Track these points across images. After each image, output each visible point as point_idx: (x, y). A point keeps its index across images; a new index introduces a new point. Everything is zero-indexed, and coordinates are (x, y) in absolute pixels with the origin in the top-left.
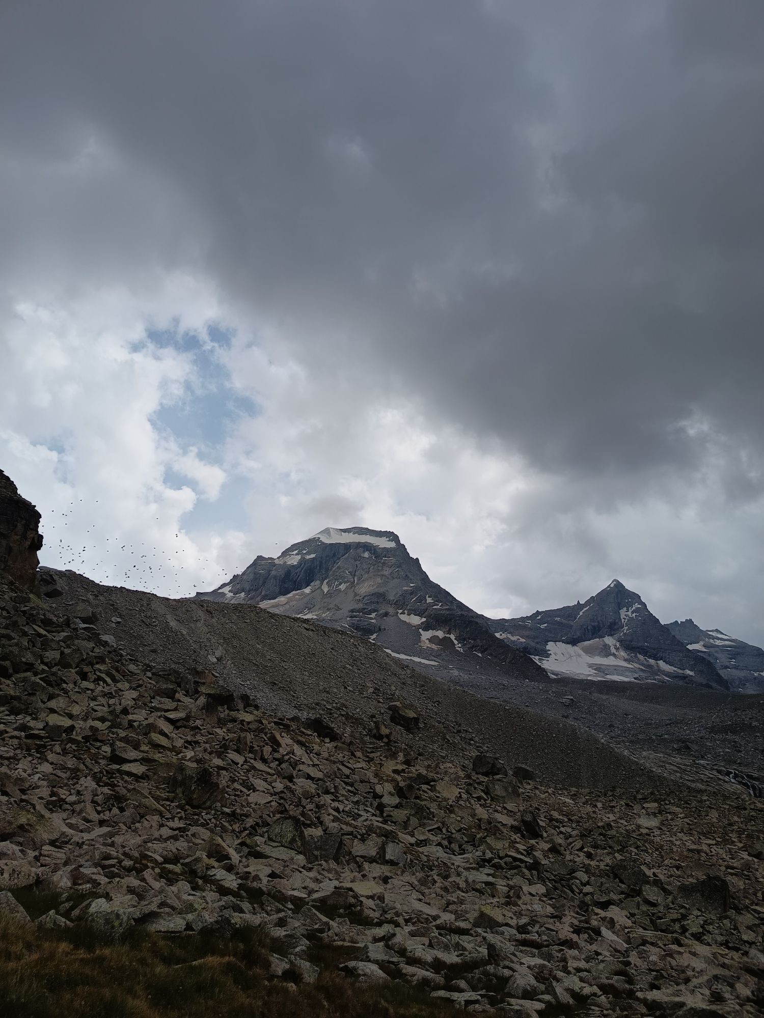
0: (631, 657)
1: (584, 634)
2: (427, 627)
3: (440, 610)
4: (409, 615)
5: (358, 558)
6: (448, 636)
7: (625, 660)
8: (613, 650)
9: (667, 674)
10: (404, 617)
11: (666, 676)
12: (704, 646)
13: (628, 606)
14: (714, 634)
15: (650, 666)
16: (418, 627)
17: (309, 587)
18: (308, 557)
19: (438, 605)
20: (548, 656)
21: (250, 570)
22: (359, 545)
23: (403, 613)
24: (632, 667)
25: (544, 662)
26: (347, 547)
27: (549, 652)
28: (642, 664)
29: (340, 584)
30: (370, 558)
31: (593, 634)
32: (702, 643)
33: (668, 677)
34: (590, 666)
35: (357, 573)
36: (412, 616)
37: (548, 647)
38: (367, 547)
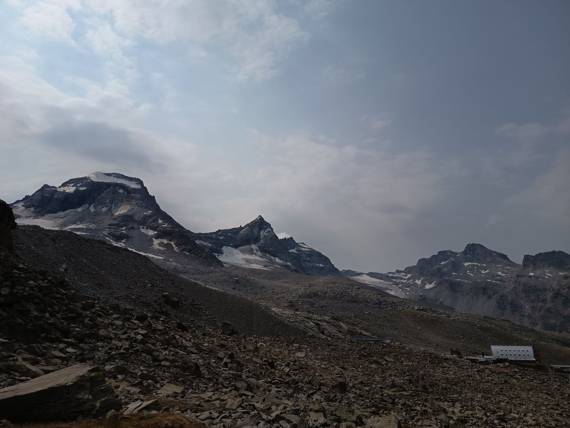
0: (263, 255)
1: (242, 243)
2: (157, 237)
3: (167, 227)
4: (147, 229)
5: (115, 192)
6: (169, 242)
7: (260, 257)
8: (255, 251)
9: (279, 264)
10: (143, 231)
11: (278, 265)
12: (297, 250)
13: (265, 229)
14: (301, 245)
15: (271, 260)
16: (152, 237)
17: (81, 208)
18: (81, 189)
19: (165, 225)
20: (222, 253)
21: (38, 193)
22: (116, 185)
23: (143, 228)
24: (263, 260)
25: (220, 257)
26: (108, 185)
27: (223, 252)
28: (268, 259)
29: (103, 207)
30: (123, 193)
31: (246, 243)
32: (296, 249)
33: (279, 266)
34: (243, 259)
35: (114, 202)
36: (149, 230)
37: (223, 249)
38: (122, 186)
